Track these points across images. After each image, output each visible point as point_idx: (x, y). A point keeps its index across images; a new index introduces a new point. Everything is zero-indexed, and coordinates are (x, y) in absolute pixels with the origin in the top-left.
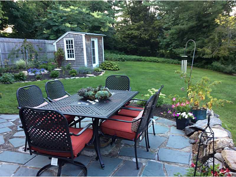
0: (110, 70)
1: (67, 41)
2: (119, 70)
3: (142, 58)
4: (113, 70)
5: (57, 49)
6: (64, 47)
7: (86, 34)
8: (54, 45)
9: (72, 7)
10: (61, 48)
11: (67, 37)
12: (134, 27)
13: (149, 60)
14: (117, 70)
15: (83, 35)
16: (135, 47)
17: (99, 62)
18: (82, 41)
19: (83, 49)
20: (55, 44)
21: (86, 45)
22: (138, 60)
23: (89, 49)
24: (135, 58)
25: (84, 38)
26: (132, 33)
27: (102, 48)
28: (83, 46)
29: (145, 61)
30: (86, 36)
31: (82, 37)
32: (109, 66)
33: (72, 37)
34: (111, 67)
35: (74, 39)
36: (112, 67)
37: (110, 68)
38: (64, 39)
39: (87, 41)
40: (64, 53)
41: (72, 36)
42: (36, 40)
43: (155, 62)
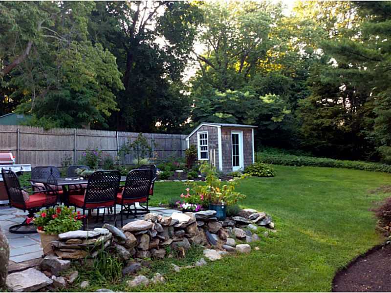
0: (256, 175)
1: (201, 135)
2: (272, 176)
3: (333, 162)
4: (261, 176)
5: (190, 145)
6: (197, 142)
7: (221, 126)
8: (187, 141)
9: (229, 91)
10: (194, 144)
11: (201, 131)
12: (327, 113)
13: (346, 165)
14: (268, 176)
15: (219, 127)
16: (330, 145)
17: (244, 165)
18: (217, 135)
19: (217, 145)
20: (187, 139)
21: (222, 140)
22: (327, 165)
23: (227, 145)
24: (322, 161)
25: (219, 130)
26: (322, 123)
27: (252, 144)
28: (217, 141)
29: (339, 166)
30: (222, 127)
31: (217, 129)
32: (256, 170)
33: (206, 130)
34: (259, 172)
35: (209, 133)
36: (260, 171)
37: (256, 173)
38: (198, 133)
39: (225, 135)
40: (197, 151)
41: (206, 128)
42: (167, 135)
43: (358, 169)
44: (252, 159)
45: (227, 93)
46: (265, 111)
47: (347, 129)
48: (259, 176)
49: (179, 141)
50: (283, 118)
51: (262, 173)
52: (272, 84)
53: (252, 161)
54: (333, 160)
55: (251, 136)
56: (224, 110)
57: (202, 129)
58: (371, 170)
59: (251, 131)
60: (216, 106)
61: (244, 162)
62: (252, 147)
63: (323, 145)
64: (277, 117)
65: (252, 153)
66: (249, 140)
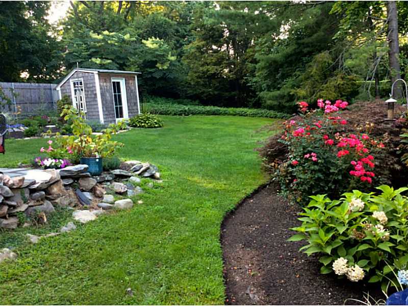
0: (143, 127)
1: (74, 84)
2: (160, 127)
3: (219, 110)
4: (148, 127)
5: (62, 96)
6: (71, 92)
7: (99, 72)
8: (58, 91)
9: (106, 32)
10: (68, 94)
11: (74, 78)
12: (212, 60)
13: (231, 112)
14: (155, 127)
15: (96, 72)
17: (129, 116)
18: (95, 83)
19: (96, 94)
20: (59, 89)
21: (101, 89)
22: (214, 113)
23: (108, 95)
25: (97, 77)
26: (207, 70)
27: (136, 93)
28: (95, 90)
29: (225, 114)
30: (99, 74)
31: (94, 76)
32: (142, 121)
33: (80, 77)
34: (145, 123)
35: (84, 80)
36: (147, 122)
37: (143, 124)
38: (71, 80)
39: (103, 82)
40: (72, 102)
41: (81, 75)
42: (32, 84)
43: (242, 115)
44: (137, 109)
45: (104, 35)
46: (149, 57)
47: (231, 76)
48: (146, 128)
49: (49, 91)
50: (168, 65)
51: (149, 124)
52: (155, 27)
53: (138, 112)
54: (219, 108)
55: (135, 83)
56: (102, 55)
57: (75, 76)
58: (254, 115)
59: (135, 77)
60: (92, 50)
61: (129, 113)
62: (136, 97)
63: (210, 93)
64: (162, 64)
65: (137, 103)
66: (133, 88)
